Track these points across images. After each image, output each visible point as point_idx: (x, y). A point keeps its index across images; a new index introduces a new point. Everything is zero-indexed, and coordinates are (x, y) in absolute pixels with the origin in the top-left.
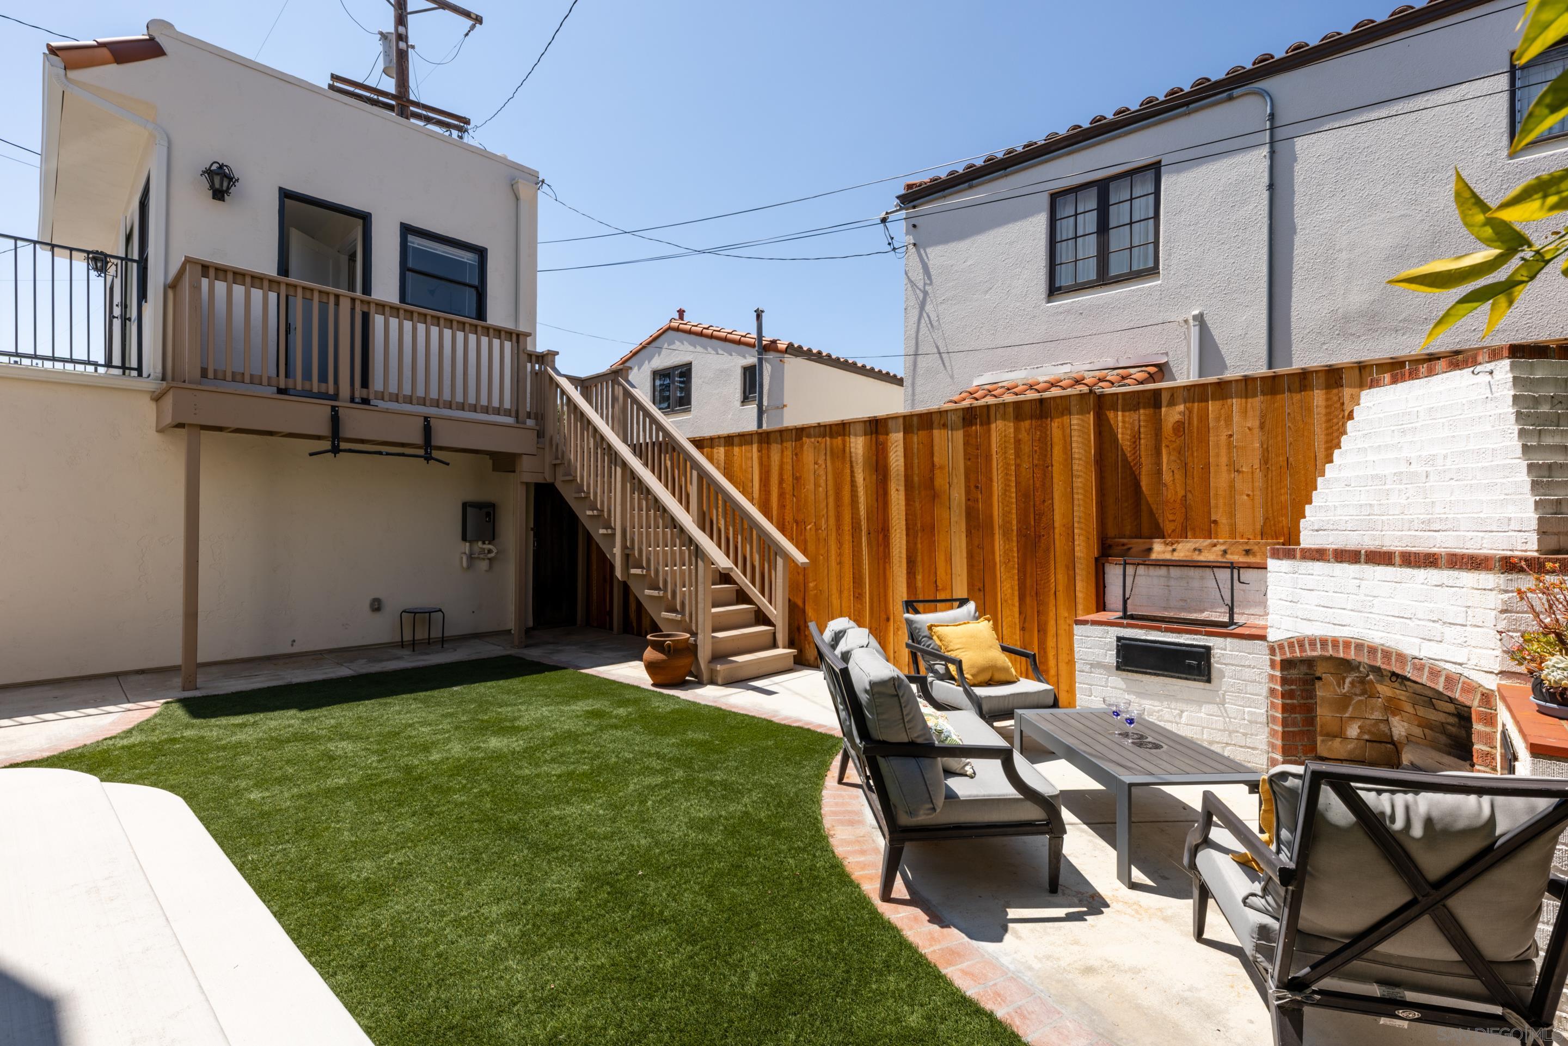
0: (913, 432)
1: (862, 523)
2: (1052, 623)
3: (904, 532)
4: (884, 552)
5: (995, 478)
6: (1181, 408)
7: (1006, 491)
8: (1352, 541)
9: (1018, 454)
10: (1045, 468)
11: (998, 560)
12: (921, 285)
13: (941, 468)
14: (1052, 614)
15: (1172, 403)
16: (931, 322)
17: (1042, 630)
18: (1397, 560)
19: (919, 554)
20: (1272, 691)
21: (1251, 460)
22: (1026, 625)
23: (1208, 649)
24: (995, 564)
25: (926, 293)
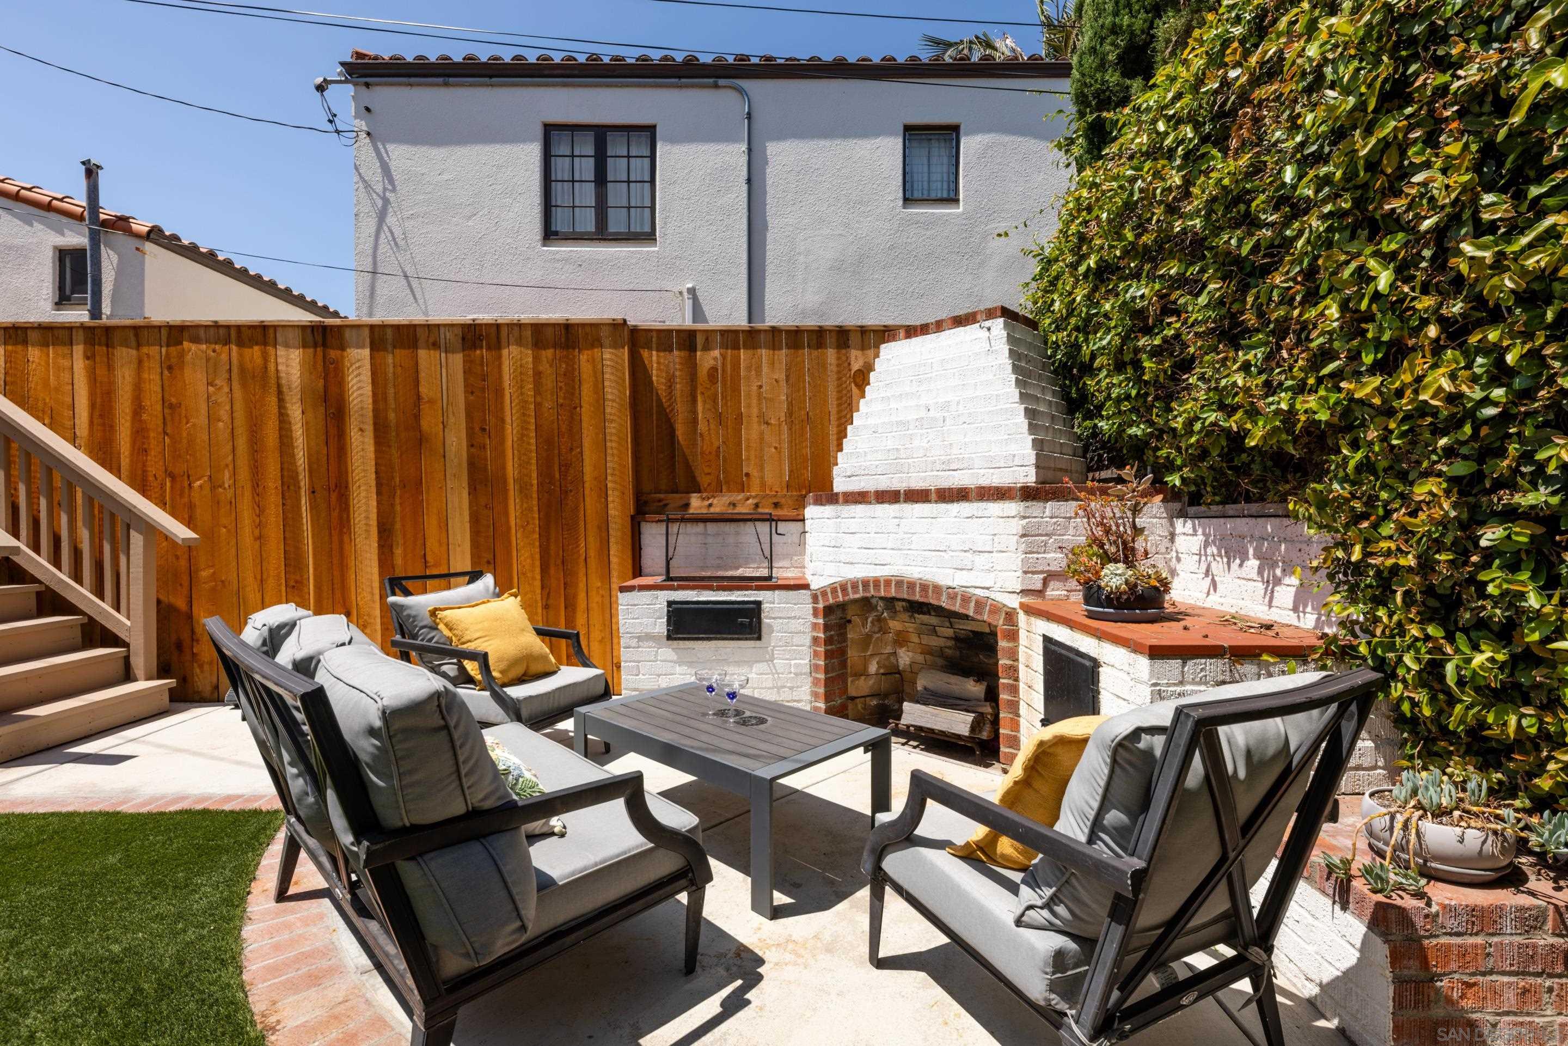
0: (385, 350)
1: (301, 477)
3: (374, 490)
4: (341, 518)
5: (508, 420)
6: (716, 353)
7: (522, 436)
9: (537, 392)
10: (571, 409)
11: (513, 523)
12: (379, 189)
13: (431, 402)
14: (582, 585)
15: (707, 348)
16: (394, 239)
17: (570, 606)
18: (934, 496)
19: (398, 519)
20: (815, 640)
21: (778, 413)
22: (551, 602)
23: (758, 604)
24: (509, 528)
25: (386, 201)
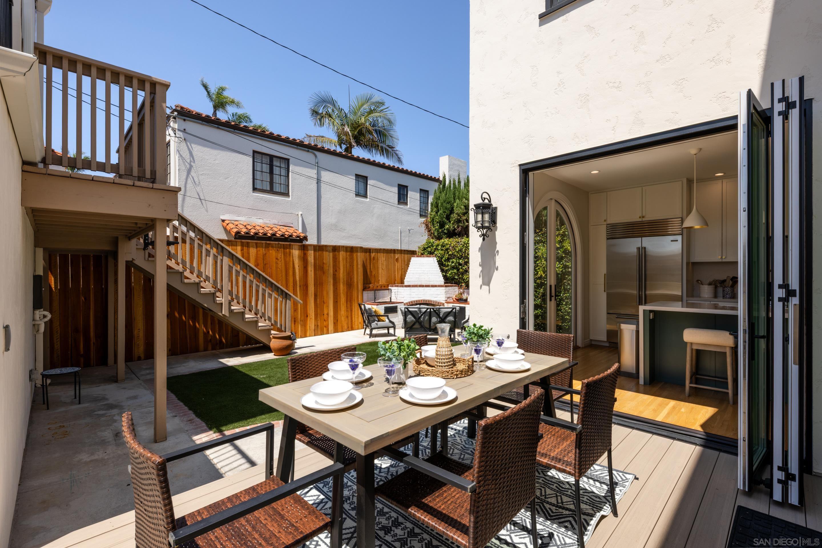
2: (354, 308)
3: (313, 285)
5: (341, 268)
6: (374, 254)
8: (416, 284)
9: (346, 262)
10: (352, 265)
11: (341, 292)
12: (189, 161)
13: (326, 263)
15: (373, 253)
16: (194, 180)
19: (318, 292)
21: (384, 267)
23: (397, 306)
24: (340, 294)
25: (191, 166)
